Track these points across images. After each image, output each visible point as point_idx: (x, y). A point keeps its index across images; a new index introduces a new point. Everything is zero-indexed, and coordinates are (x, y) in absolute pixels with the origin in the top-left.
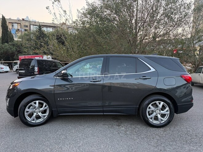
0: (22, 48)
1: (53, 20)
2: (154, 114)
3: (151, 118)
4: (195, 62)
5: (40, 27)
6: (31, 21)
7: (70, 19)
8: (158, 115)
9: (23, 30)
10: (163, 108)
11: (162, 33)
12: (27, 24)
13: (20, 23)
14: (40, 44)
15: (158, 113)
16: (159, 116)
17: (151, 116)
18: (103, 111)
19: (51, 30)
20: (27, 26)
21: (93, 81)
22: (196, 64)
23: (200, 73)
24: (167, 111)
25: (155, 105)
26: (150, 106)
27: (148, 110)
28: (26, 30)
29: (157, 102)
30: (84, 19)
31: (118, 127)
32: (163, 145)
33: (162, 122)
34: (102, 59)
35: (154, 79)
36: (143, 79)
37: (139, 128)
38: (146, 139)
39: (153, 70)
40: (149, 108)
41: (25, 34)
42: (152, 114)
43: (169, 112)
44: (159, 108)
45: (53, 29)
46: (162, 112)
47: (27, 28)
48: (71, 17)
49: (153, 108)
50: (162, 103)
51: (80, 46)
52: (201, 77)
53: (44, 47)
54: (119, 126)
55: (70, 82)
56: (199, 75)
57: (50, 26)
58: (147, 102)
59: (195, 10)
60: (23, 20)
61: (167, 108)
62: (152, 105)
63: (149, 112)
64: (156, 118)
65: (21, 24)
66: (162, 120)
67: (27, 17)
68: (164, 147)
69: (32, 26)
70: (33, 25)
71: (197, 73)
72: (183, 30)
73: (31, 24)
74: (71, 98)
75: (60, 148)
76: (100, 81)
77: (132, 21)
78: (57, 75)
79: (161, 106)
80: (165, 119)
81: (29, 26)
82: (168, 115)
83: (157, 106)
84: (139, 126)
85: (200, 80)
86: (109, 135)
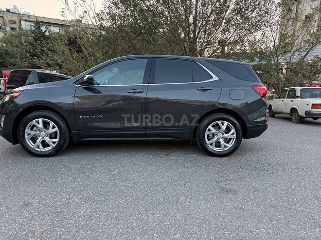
0: (8, 58)
1: (63, 11)
2: (216, 138)
3: (211, 144)
4: (278, 84)
5: (38, 23)
6: (21, 13)
7: (91, 11)
8: (221, 139)
9: (8, 29)
10: (228, 130)
11: (232, 39)
12: (15, 18)
13: (2, 17)
14: (41, 50)
15: (220, 137)
16: (222, 141)
17: (211, 141)
18: (146, 135)
19: (56, 30)
20: (15, 23)
21: (133, 92)
22: (280, 87)
23: (284, 98)
24: (233, 134)
25: (217, 127)
26: (210, 127)
27: (207, 132)
28: (13, 29)
29: (220, 122)
30: (114, 12)
31: (166, 157)
32: (225, 172)
33: (225, 149)
34: (146, 61)
35: (216, 90)
36: (202, 90)
37: (194, 158)
38: (203, 167)
39: (215, 78)
40: (209, 130)
41: (11, 35)
42: (212, 138)
43: (235, 136)
44: (221, 131)
45: (60, 29)
46: (225, 135)
47: (14, 26)
48: (93, 8)
49: (213, 130)
50: (226, 123)
51: (106, 53)
52: (285, 103)
53: (47, 56)
54: (168, 155)
55: (98, 93)
56: (283, 101)
57: (54, 24)
58: (206, 122)
59: (280, 4)
60: (8, 11)
61: (233, 131)
62: (213, 126)
63: (208, 135)
64: (218, 144)
65: (3, 19)
66: (226, 147)
67: (15, 7)
68: (226, 174)
69: (23, 23)
70: (25, 20)
71: (279, 98)
72: (263, 35)
73: (22, 18)
74: (100, 116)
75: (87, 176)
76: (143, 92)
77: (188, 19)
78: (78, 82)
79: (224, 127)
80: (230, 145)
81: (17, 22)
82: (234, 139)
83: (220, 128)
84: (195, 156)
85: (284, 108)
86: (154, 164)
